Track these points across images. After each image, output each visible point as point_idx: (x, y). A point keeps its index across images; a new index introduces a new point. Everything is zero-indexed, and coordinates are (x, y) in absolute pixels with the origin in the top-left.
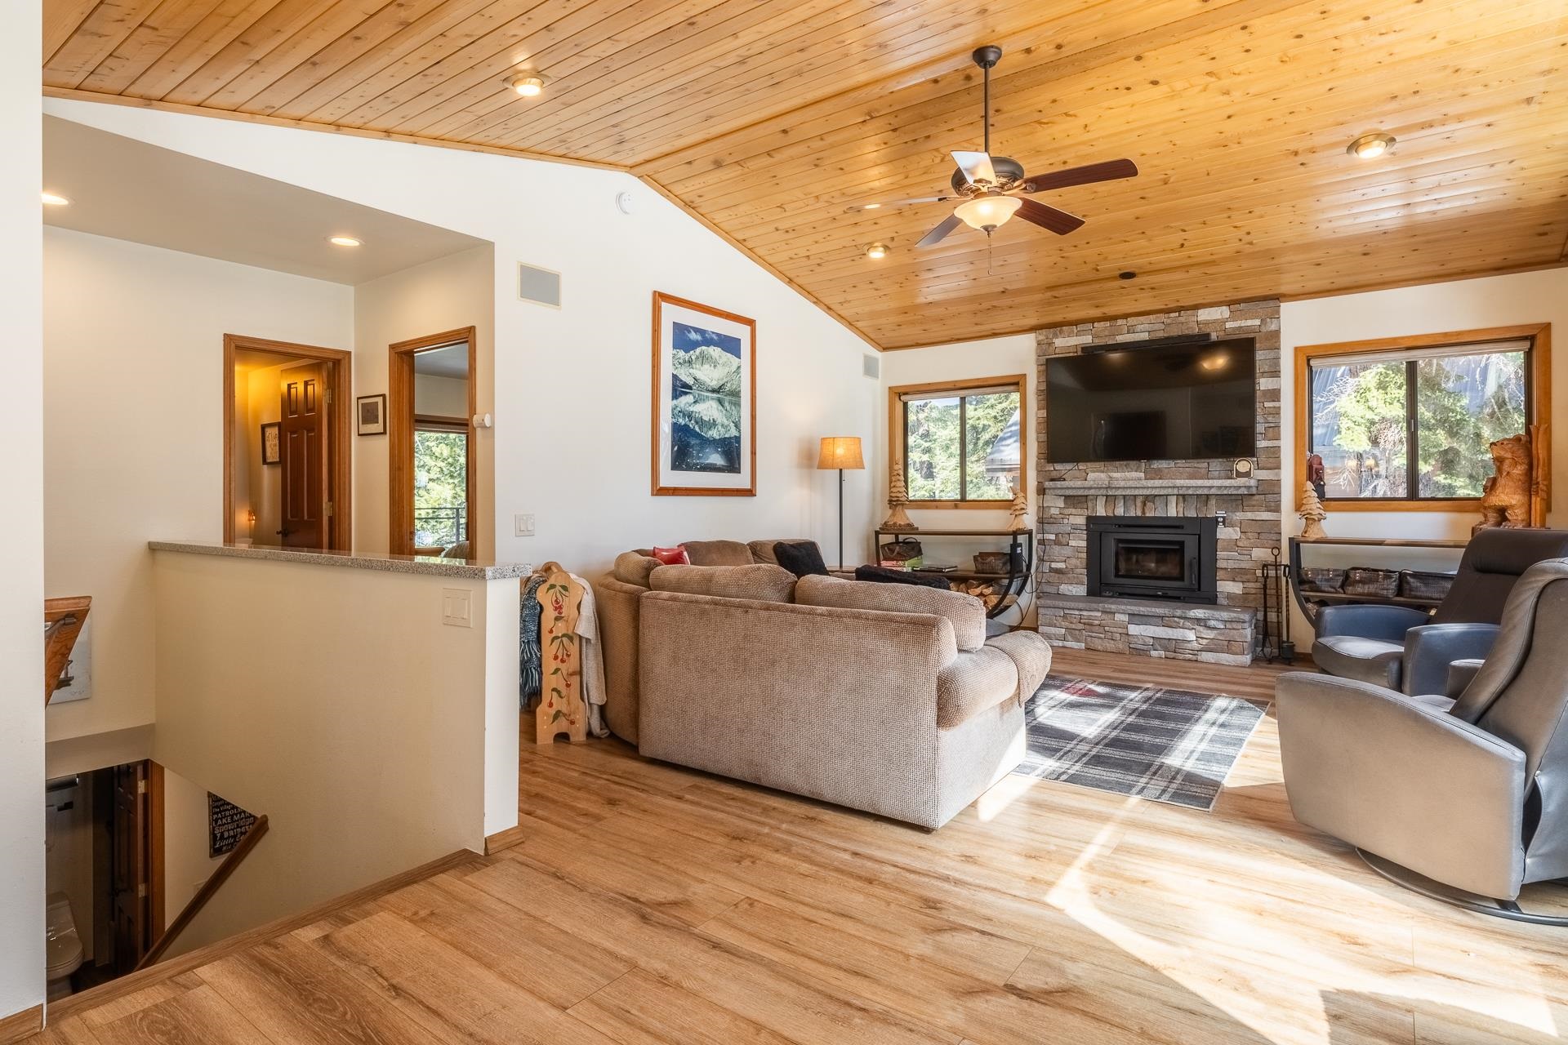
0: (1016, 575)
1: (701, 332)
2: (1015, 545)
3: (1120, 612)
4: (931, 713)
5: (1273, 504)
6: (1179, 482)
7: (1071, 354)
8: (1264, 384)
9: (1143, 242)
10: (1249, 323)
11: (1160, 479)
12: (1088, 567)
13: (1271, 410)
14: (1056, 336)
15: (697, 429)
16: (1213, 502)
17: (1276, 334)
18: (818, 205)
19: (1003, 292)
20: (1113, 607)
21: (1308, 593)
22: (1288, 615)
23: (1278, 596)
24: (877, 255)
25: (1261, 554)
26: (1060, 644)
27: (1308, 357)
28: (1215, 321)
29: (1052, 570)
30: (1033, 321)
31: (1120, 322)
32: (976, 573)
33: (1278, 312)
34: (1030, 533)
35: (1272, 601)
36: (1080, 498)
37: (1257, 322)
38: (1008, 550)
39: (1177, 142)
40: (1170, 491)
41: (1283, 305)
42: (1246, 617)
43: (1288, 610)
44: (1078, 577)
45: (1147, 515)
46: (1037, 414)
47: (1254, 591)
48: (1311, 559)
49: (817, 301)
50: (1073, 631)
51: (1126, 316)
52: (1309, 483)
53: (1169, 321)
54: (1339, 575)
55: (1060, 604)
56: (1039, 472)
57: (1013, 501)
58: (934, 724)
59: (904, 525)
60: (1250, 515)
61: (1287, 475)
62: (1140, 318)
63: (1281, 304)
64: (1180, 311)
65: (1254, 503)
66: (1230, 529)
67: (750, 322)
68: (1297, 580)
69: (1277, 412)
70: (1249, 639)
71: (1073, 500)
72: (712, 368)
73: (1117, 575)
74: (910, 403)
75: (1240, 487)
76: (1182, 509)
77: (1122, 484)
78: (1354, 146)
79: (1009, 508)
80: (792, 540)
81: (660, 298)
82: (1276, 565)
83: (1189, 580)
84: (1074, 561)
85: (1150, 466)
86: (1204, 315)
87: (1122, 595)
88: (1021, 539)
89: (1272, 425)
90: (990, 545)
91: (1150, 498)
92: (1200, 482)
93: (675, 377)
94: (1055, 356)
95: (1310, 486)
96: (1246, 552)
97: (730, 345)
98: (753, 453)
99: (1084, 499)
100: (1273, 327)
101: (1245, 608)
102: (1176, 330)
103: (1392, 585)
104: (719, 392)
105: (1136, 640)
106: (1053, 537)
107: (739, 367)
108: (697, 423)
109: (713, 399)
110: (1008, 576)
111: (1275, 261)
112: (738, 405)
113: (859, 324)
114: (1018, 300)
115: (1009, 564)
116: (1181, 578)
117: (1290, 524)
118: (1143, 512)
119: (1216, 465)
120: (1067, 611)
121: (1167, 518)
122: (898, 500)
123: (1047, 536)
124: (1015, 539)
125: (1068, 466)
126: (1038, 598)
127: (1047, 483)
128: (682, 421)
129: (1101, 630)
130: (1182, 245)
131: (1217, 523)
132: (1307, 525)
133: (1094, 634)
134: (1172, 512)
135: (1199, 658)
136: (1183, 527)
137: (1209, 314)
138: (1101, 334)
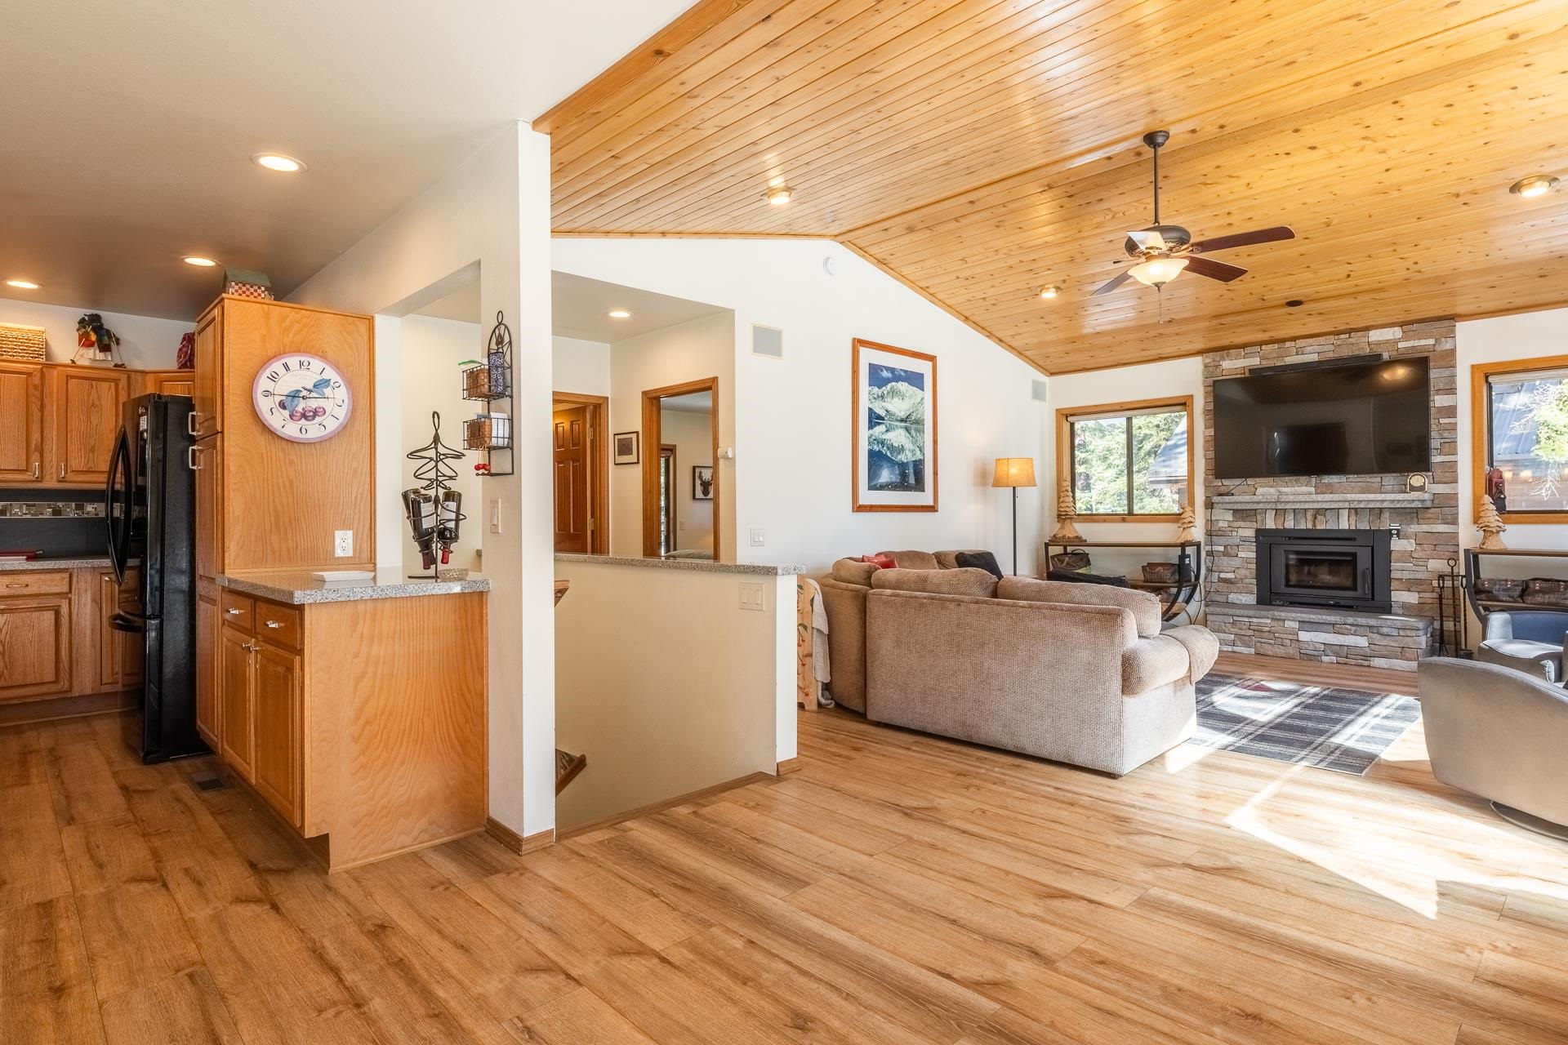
0: (1185, 585)
1: (892, 370)
2: (1183, 556)
3: (1290, 619)
4: (1116, 684)
5: (1449, 517)
6: (1350, 497)
7: (1239, 376)
8: (1439, 401)
9: (1308, 275)
10: (1423, 342)
11: (1330, 493)
12: (1258, 577)
13: (1447, 427)
14: (1223, 358)
15: (889, 454)
16: (1386, 515)
17: (1452, 353)
18: (996, 257)
19: (1170, 321)
20: (1283, 614)
21: (1484, 603)
22: (1465, 623)
23: (1456, 606)
24: (1049, 295)
25: (1438, 565)
26: (1230, 649)
27: (1486, 375)
28: (1387, 342)
29: (1221, 580)
30: (1200, 346)
31: (1288, 344)
32: (1144, 582)
33: (1453, 332)
34: (1198, 545)
35: (1448, 611)
36: (1249, 512)
37: (1431, 342)
38: (1176, 561)
39: (1337, 193)
40: (1341, 505)
41: (1458, 325)
42: (1421, 625)
43: (1465, 619)
44: (1248, 587)
45: (1318, 528)
46: (1204, 433)
47: (1430, 601)
48: (1489, 569)
49: (990, 335)
50: (1243, 637)
51: (1294, 339)
52: (1487, 496)
53: (1339, 342)
54: (1517, 586)
55: (1230, 611)
56: (1207, 487)
57: (1180, 515)
58: (1119, 692)
59: (1073, 538)
60: (1425, 528)
61: (1465, 489)
62: (1309, 340)
63: (1457, 324)
64: (1350, 333)
65: (1430, 516)
66: (1405, 542)
67: (932, 359)
68: (1473, 591)
69: (1453, 428)
70: (1424, 646)
71: (1241, 514)
72: (901, 401)
73: (1288, 585)
74: (1076, 423)
75: (1414, 501)
76: (1354, 522)
77: (1291, 498)
78: (1516, 188)
79: (1176, 521)
80: (971, 551)
81: (858, 343)
82: (1452, 576)
83: (1363, 589)
84: (1243, 572)
85: (1321, 481)
86: (1375, 336)
87: (1292, 604)
88: (1190, 550)
89: (1449, 440)
90: (1158, 556)
91: (1321, 511)
92: (1371, 497)
93: (870, 410)
94: (1221, 378)
95: (1487, 499)
96: (1421, 563)
97: (915, 380)
98: (935, 474)
99: (1252, 513)
100: (1448, 346)
101: (1419, 616)
102: (1346, 351)
104: (906, 422)
105: (1306, 646)
106: (1221, 549)
107: (923, 399)
108: (888, 449)
109: (901, 427)
110: (1176, 585)
111: (1447, 286)
112: (921, 431)
113: (1028, 353)
114: (1185, 328)
115: (1177, 574)
116: (1354, 588)
117: (1467, 536)
118: (1314, 525)
119: (1389, 480)
120: (1235, 618)
121: (1339, 530)
122: (1066, 515)
123: (1215, 548)
124: (1183, 551)
125: (1237, 482)
126: (1207, 605)
127: (1215, 498)
128: (876, 448)
129: (1271, 636)
130: (1349, 276)
131: (1391, 535)
132: (1485, 537)
133: (1263, 640)
134: (1344, 524)
135: (1372, 664)
136: (1355, 539)
137: (1381, 335)
138: (1270, 356)
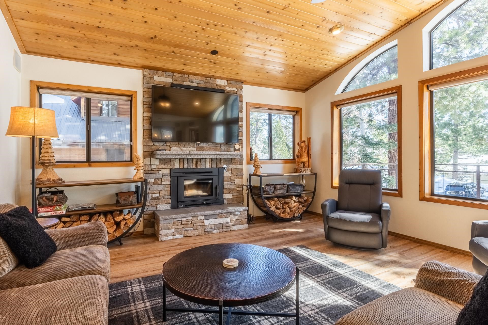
3: (201, 215)
5: (241, 162)
7: (163, 86)
8: (240, 115)
10: (234, 89)
11: (203, 151)
12: (170, 195)
14: (154, 74)
16: (222, 161)
17: (242, 96)
21: (265, 196)
25: (238, 182)
26: (172, 238)
27: (250, 107)
28: (224, 86)
31: (186, 76)
33: (242, 88)
36: (167, 160)
37: (236, 90)
41: (243, 85)
44: (166, 200)
47: (236, 197)
50: (178, 230)
51: (188, 74)
53: (206, 81)
56: (144, 146)
59: (54, 180)
60: (234, 166)
62: (195, 76)
64: (211, 78)
65: (235, 161)
66: (228, 172)
69: (242, 126)
70: (247, 217)
71: (165, 161)
73: (185, 197)
74: (44, 94)
76: (211, 165)
84: (163, 193)
85: (199, 145)
86: (218, 82)
89: (241, 131)
91: (199, 160)
96: (233, 181)
99: (169, 160)
100: (241, 93)
102: (209, 85)
103: (285, 189)
105: (207, 227)
106: (152, 181)
116: (211, 195)
118: (197, 166)
120: (175, 220)
123: (149, 180)
125: (161, 144)
127: (157, 152)
129: (192, 225)
131: (224, 170)
133: (188, 229)
134: (207, 166)
135: (232, 229)
136: (212, 172)
137: (220, 82)
138: (177, 80)
